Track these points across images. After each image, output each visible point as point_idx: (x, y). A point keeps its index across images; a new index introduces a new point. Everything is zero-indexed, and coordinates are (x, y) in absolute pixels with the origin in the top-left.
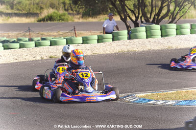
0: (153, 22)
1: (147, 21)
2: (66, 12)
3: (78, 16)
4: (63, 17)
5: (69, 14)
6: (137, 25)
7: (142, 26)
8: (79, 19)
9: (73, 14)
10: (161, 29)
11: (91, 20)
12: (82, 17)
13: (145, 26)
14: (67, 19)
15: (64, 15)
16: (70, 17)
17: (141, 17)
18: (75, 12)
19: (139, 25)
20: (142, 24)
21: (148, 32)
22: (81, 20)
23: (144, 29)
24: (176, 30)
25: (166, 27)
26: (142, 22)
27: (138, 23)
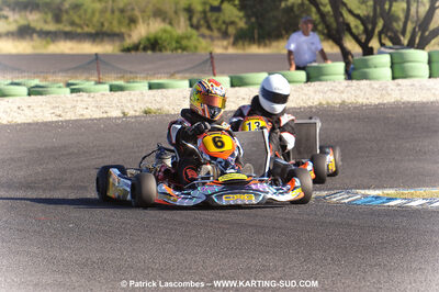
0: (411, 45)
1: (396, 42)
2: (194, 32)
3: (225, 43)
4: (184, 43)
5: (203, 36)
6: (368, 51)
7: (380, 53)
8: (226, 48)
9: (212, 38)
10: (430, 63)
11: (255, 50)
12: (234, 44)
13: (390, 53)
14: (196, 48)
15: (188, 38)
16: (204, 43)
17: (380, 34)
18: (216, 33)
19: (375, 51)
20: (383, 49)
21: (396, 66)
22: (231, 51)
23: (385, 59)
26: (382, 45)
27: (372, 49)
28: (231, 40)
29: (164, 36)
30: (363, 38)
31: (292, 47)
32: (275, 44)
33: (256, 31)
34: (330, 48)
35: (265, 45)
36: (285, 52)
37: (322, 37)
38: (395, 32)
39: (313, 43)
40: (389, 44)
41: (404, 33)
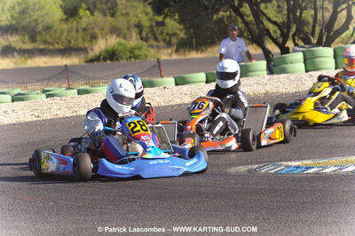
0: (319, 44)
1: (307, 41)
2: (145, 44)
3: (170, 51)
4: (137, 52)
5: (152, 46)
6: (285, 51)
7: (295, 51)
8: (171, 55)
9: (158, 47)
10: (335, 57)
11: (194, 55)
12: (177, 51)
13: (302, 51)
14: (146, 56)
15: (140, 48)
16: (152, 52)
17: (294, 36)
18: (162, 44)
19: (291, 50)
20: (296, 48)
21: (308, 62)
22: (175, 57)
23: (300, 56)
26: (296, 45)
27: (288, 48)
28: (175, 48)
29: (120, 48)
30: (281, 40)
31: (223, 50)
32: (209, 49)
33: (194, 40)
34: (254, 50)
35: (202, 51)
36: (218, 55)
37: (248, 42)
38: (306, 34)
39: (239, 47)
40: (301, 44)
41: (313, 34)
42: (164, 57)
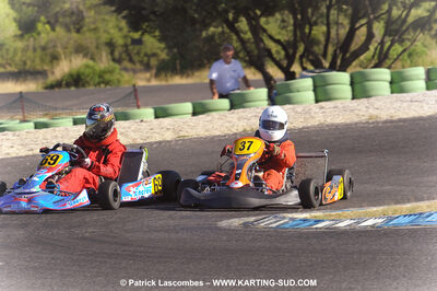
0: (333, 67)
1: (317, 65)
2: (117, 66)
3: (148, 75)
4: (107, 77)
5: (126, 69)
6: (290, 76)
7: (302, 77)
8: (149, 80)
9: (135, 71)
10: (352, 84)
11: (178, 80)
12: (157, 75)
13: (312, 77)
14: (119, 81)
15: (111, 72)
16: (126, 76)
17: (301, 58)
18: (138, 66)
19: (297, 76)
20: (304, 73)
21: (319, 90)
22: (154, 82)
23: (308, 82)
24: (391, 83)
25: (365, 78)
26: (304, 69)
27: (294, 73)
28: (154, 71)
29: (87, 71)
30: (285, 63)
31: (214, 76)
32: (197, 74)
33: (178, 62)
34: (253, 75)
35: (188, 76)
37: (245, 65)
38: (316, 55)
39: (235, 71)
40: (310, 67)
41: (325, 55)
42: (141, 83)
